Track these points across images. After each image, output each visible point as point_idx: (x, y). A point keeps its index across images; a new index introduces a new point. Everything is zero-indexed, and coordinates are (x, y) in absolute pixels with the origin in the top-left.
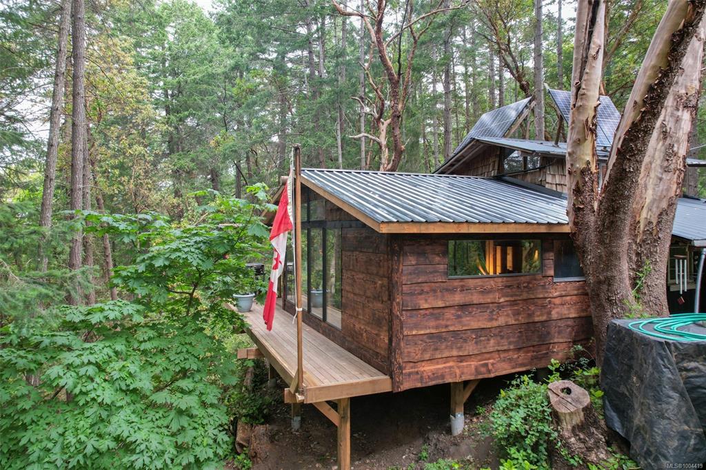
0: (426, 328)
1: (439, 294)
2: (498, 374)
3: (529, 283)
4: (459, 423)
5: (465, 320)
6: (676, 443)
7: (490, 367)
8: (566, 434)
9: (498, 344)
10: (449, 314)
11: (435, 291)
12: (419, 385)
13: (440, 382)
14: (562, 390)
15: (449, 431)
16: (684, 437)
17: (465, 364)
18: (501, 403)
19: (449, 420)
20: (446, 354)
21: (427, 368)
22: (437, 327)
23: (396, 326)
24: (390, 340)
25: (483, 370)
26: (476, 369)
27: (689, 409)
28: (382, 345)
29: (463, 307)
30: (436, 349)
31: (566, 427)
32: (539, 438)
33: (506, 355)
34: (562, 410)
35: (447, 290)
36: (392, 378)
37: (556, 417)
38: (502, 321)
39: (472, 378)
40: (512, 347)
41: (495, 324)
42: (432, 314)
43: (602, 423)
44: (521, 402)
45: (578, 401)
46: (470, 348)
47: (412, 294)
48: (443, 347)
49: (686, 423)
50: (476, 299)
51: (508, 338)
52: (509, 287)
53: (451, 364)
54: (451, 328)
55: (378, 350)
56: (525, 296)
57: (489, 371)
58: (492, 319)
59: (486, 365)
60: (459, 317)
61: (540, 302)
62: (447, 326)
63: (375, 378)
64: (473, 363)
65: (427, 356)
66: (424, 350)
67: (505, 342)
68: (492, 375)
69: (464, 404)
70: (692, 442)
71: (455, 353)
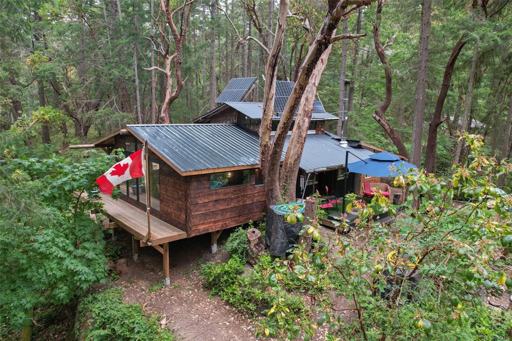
0: (201, 211)
1: (206, 196)
2: (230, 227)
3: (244, 188)
4: (215, 248)
5: (217, 206)
6: (279, 246)
7: (227, 224)
8: (252, 247)
9: (231, 215)
10: (210, 205)
11: (204, 196)
12: (198, 234)
13: (207, 232)
14: (252, 232)
15: (211, 252)
16: (282, 243)
17: (217, 224)
18: (230, 238)
19: (211, 248)
20: (209, 221)
21: (201, 227)
22: (205, 210)
23: (189, 212)
24: (186, 217)
25: (225, 226)
26: (222, 226)
27: (285, 235)
28: (182, 219)
29: (216, 201)
30: (205, 219)
31: (252, 245)
32: (244, 250)
33: (234, 219)
34: (251, 239)
35: (210, 195)
36: (187, 232)
37: (249, 241)
38: (232, 205)
39: (220, 229)
40: (236, 215)
41: (230, 207)
42: (203, 205)
43: (264, 242)
44: (238, 237)
45: (256, 235)
46: (219, 217)
47: (195, 198)
48: (208, 218)
49: (284, 239)
50: (222, 197)
51: (235, 212)
52: (236, 191)
53: (211, 224)
54: (211, 210)
55: (180, 221)
56: (242, 194)
57: (227, 226)
58: (228, 205)
59: (226, 223)
60: (215, 205)
61: (249, 196)
62: (209, 210)
63: (180, 233)
64: (221, 223)
65: (201, 223)
66: (200, 220)
67: (234, 214)
68: (228, 227)
69: (218, 240)
70: (285, 244)
71: (213, 220)
